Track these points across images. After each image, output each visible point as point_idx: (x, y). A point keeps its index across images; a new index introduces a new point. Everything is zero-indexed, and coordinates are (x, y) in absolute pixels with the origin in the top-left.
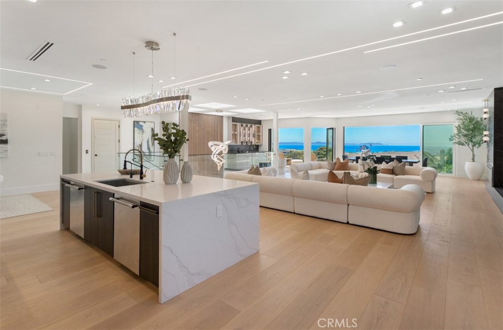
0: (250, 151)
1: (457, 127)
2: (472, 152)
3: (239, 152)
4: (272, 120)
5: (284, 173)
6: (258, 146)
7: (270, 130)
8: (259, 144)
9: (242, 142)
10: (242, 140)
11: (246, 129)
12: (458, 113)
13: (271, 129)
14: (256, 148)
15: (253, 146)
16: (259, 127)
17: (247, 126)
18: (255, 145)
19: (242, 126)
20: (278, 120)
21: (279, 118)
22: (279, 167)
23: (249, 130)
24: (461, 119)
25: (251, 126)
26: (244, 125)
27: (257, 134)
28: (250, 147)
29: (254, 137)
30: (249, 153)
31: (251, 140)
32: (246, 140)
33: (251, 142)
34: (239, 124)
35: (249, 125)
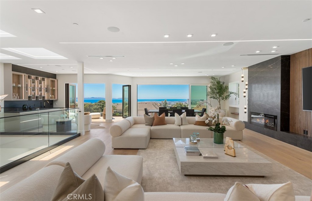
0: (42, 107)
1: (210, 87)
2: (219, 103)
3: (24, 109)
4: (77, 74)
5: (89, 131)
6: (52, 101)
7: (67, 86)
8: (54, 99)
9: (29, 97)
10: (29, 95)
11: (36, 81)
12: (213, 78)
13: (68, 84)
14: (50, 104)
15: (46, 101)
16: (53, 81)
17: (37, 78)
18: (49, 101)
19: (29, 77)
20: (84, 75)
21: (85, 73)
22: (85, 125)
23: (40, 83)
24: (212, 82)
25: (43, 80)
26: (33, 77)
27: (51, 88)
28: (41, 103)
29: (46, 91)
30: (40, 110)
31: (43, 95)
32: (36, 95)
33: (44, 97)
34: (24, 76)
35: (40, 78)
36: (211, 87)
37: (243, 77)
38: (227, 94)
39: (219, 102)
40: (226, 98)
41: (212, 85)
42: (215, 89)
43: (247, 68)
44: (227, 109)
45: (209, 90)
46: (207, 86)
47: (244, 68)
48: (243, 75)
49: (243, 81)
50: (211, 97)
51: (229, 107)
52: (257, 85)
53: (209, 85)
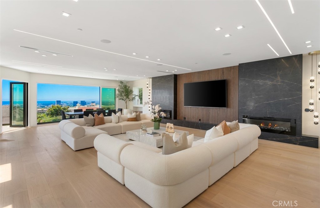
24: (120, 86)
36: (119, 90)
37: (148, 84)
38: (133, 96)
39: (126, 103)
40: (132, 100)
41: (120, 88)
42: (123, 92)
43: (151, 78)
44: (132, 108)
45: (117, 92)
46: (115, 89)
47: (149, 78)
48: (147, 83)
49: (148, 87)
50: (120, 99)
51: (134, 107)
52: (158, 91)
53: (117, 89)
